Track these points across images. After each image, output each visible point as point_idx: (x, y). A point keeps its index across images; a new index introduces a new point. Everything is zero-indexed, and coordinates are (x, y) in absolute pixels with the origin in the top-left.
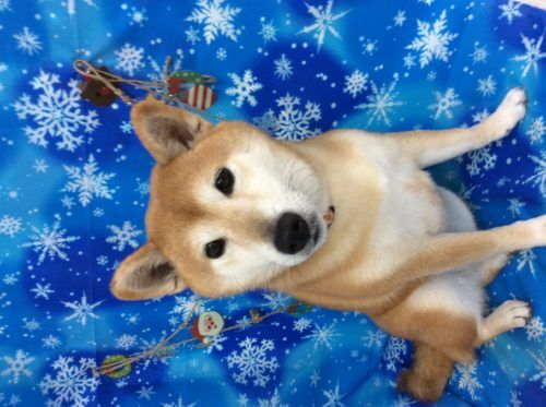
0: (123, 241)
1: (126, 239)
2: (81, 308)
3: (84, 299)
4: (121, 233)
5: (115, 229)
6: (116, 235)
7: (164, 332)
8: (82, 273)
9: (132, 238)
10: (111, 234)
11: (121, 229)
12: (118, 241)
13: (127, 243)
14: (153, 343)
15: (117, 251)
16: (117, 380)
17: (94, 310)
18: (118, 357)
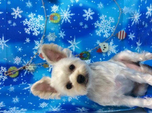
0: (17, 14)
1: (18, 14)
2: (2, 42)
3: (3, 38)
4: (16, 11)
5: (14, 9)
6: (14, 12)
7: (31, 57)
8: (3, 26)
9: (20, 14)
10: (13, 11)
11: (16, 10)
12: (15, 15)
13: (18, 16)
14: (28, 62)
15: (14, 18)
16: (13, 78)
17: (7, 43)
18: (14, 67)
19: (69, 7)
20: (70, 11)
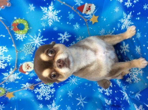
19: (40, 32)
20: (42, 36)
